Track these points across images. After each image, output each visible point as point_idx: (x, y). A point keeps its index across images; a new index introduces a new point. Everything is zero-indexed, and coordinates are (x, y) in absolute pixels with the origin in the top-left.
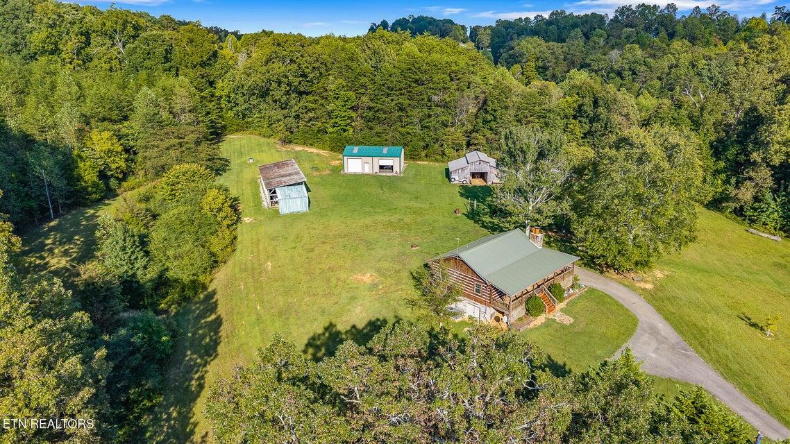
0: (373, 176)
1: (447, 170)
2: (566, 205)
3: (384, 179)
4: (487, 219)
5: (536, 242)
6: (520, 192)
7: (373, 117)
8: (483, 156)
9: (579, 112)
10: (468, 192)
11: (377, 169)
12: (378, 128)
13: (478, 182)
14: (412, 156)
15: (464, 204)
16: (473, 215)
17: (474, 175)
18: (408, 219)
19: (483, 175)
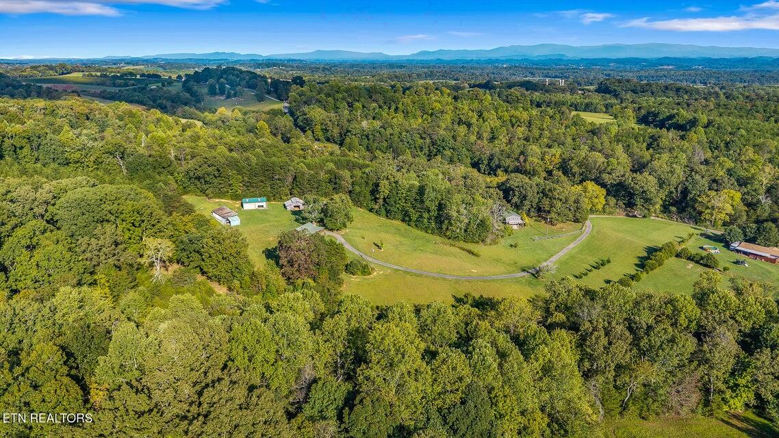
0: (257, 210)
1: (284, 205)
2: (322, 215)
3: (260, 211)
4: (301, 221)
5: (315, 225)
6: (310, 213)
7: (248, 185)
8: (298, 199)
9: (330, 181)
10: (294, 213)
11: (257, 207)
12: (252, 190)
13: (297, 209)
14: (268, 200)
15: (293, 217)
16: (297, 220)
17: (295, 207)
18: (276, 224)
19: (298, 207)
